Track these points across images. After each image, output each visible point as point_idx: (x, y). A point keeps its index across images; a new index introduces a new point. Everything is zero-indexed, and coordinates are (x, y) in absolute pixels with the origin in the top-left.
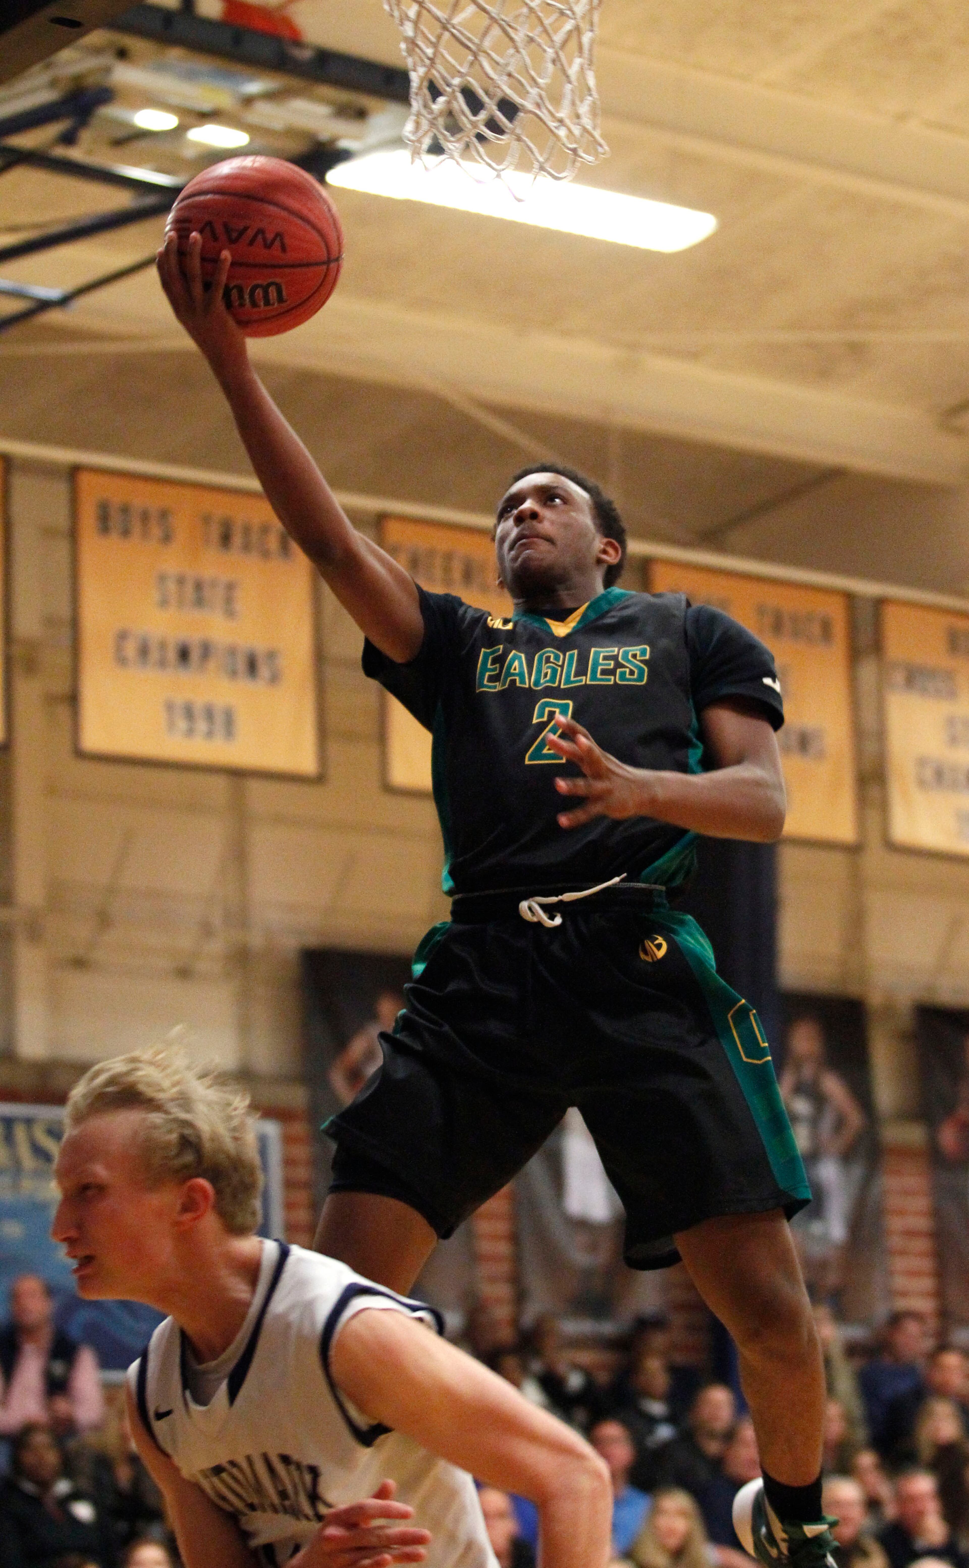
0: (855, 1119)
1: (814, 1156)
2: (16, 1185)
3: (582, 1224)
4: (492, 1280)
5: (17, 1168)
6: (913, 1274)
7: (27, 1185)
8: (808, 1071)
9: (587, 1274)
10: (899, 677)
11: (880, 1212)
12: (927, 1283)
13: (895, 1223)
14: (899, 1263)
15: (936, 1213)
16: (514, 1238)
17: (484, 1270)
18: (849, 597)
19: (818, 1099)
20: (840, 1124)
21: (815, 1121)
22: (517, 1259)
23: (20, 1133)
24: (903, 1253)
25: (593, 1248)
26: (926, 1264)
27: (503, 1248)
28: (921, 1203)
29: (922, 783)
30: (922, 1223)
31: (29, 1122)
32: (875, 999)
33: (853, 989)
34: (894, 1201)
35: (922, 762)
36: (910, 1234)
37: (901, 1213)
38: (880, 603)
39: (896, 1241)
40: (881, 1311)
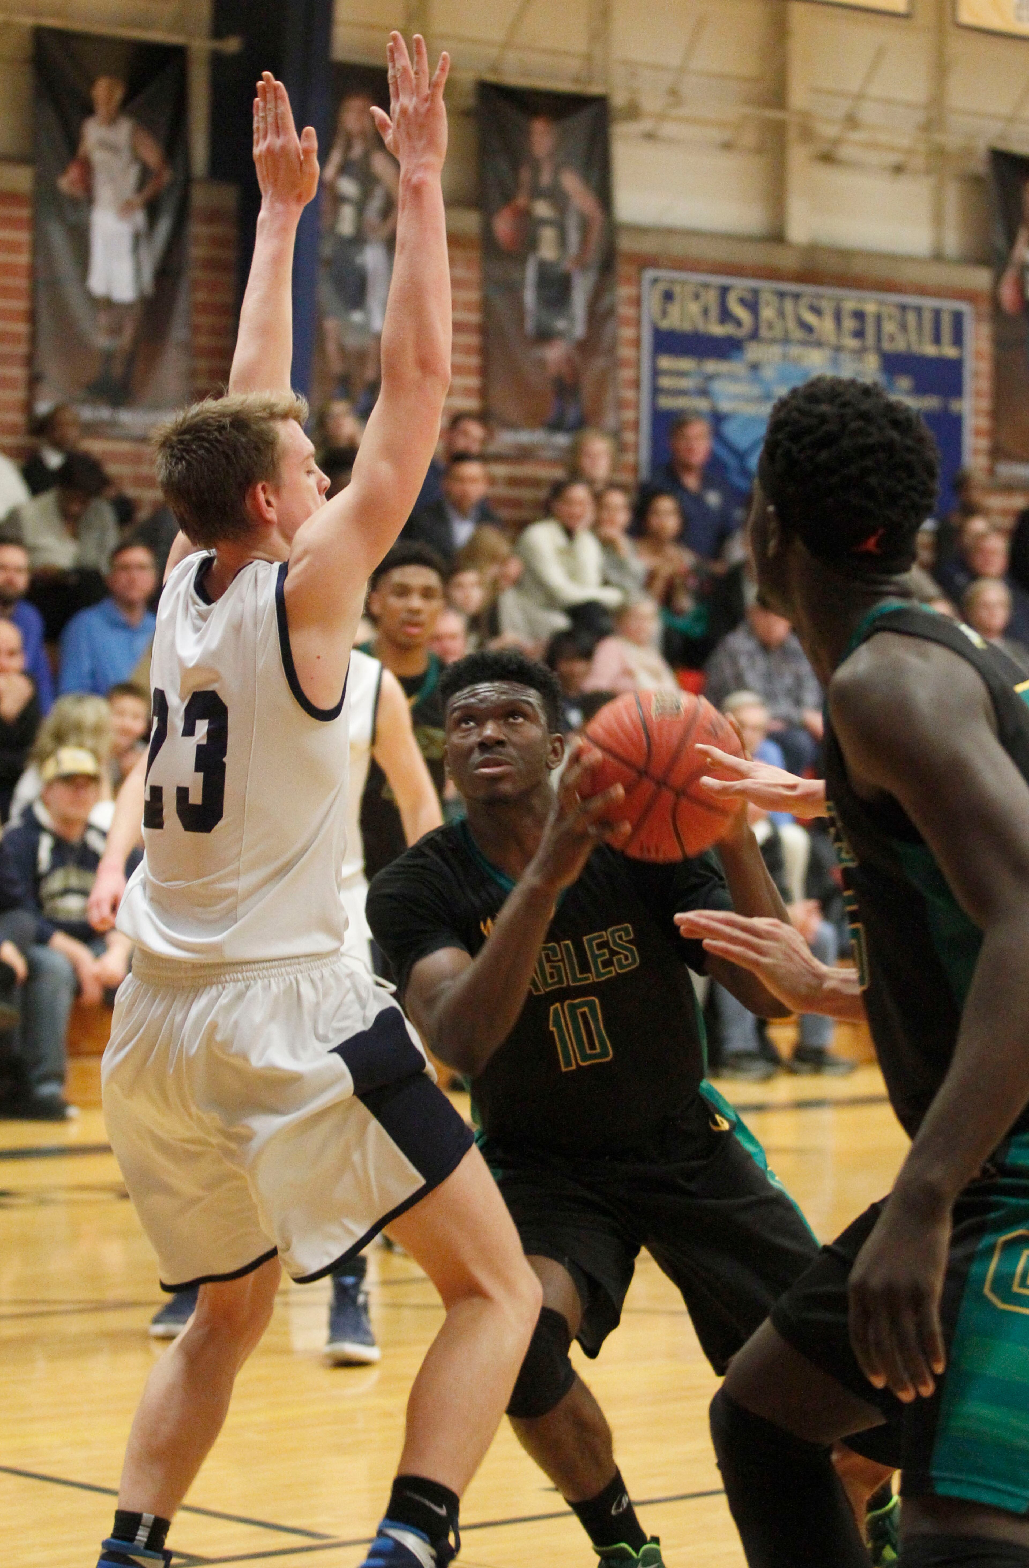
1: (359, 240)
3: (107, 304)
8: (357, 151)
9: (108, 357)
12: (469, 381)
16: (32, 317)
19: (367, 180)
20: (388, 208)
21: (361, 207)
22: (33, 338)
25: (115, 331)
26: (471, 361)
27: (19, 327)
28: (469, 296)
36: (460, 328)
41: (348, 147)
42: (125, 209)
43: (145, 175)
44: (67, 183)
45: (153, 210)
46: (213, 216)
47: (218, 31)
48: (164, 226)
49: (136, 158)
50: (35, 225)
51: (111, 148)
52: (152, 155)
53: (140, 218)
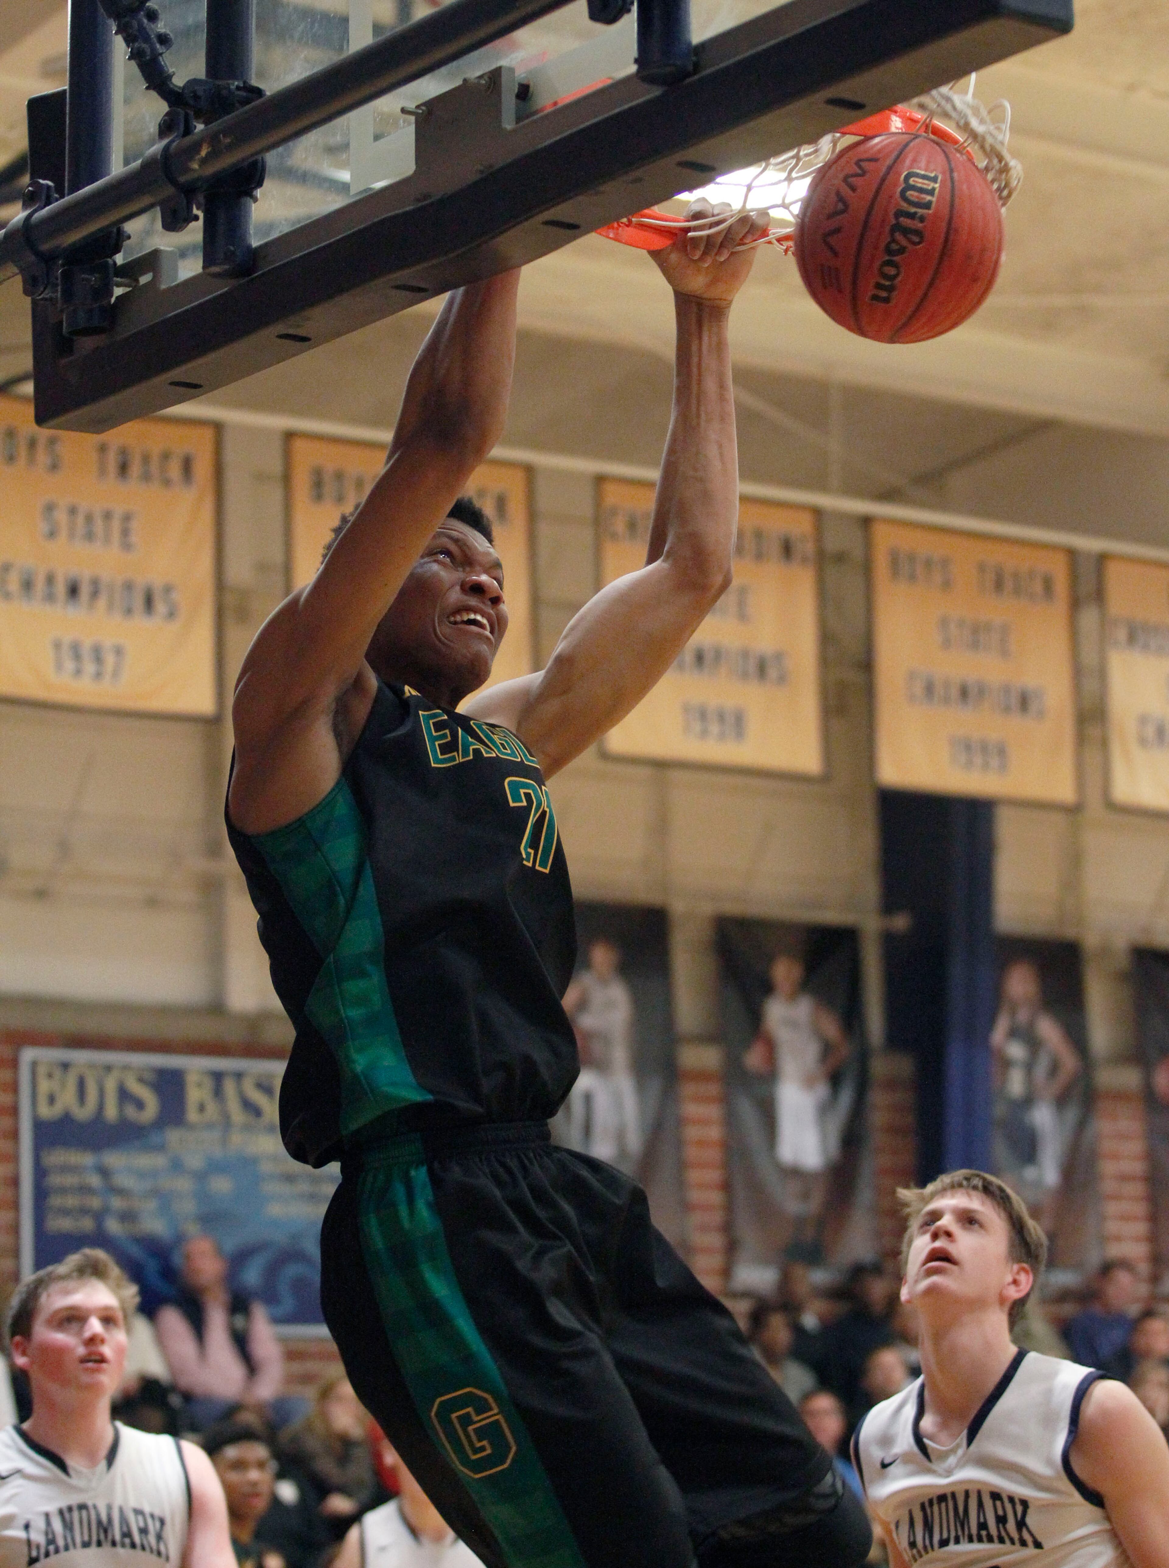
0: (1069, 1062)
1: (1028, 1101)
2: (225, 1141)
3: (795, 1173)
4: (704, 1228)
5: (226, 1122)
6: (1125, 1218)
7: (236, 1138)
8: (1023, 1016)
10: (1122, 634)
11: (1093, 1157)
12: (1141, 1228)
13: (1108, 1168)
14: (1112, 1208)
15: (1151, 1156)
16: (727, 1187)
17: (696, 1218)
18: (1072, 553)
19: (1034, 1044)
20: (1054, 1069)
21: (1029, 1067)
22: (729, 1208)
23: (229, 1087)
24: (1117, 1197)
25: (805, 1196)
26: (1140, 1209)
27: (715, 1197)
28: (1135, 1147)
29: (1143, 742)
30: (1137, 1167)
31: (239, 1076)
32: (1091, 940)
33: (1069, 932)
34: (1107, 1146)
35: (1143, 720)
36: (1124, 1178)
37: (1116, 1157)
38: (1102, 559)
39: (1108, 1186)
40: (1094, 1258)
41: (1013, 1013)
42: (809, 1082)
43: (827, 1050)
44: (754, 1059)
45: (835, 1080)
46: (891, 1084)
47: (889, 906)
48: (846, 1097)
49: (818, 1033)
50: (726, 1101)
51: (793, 1024)
52: (831, 1029)
53: (822, 1090)
